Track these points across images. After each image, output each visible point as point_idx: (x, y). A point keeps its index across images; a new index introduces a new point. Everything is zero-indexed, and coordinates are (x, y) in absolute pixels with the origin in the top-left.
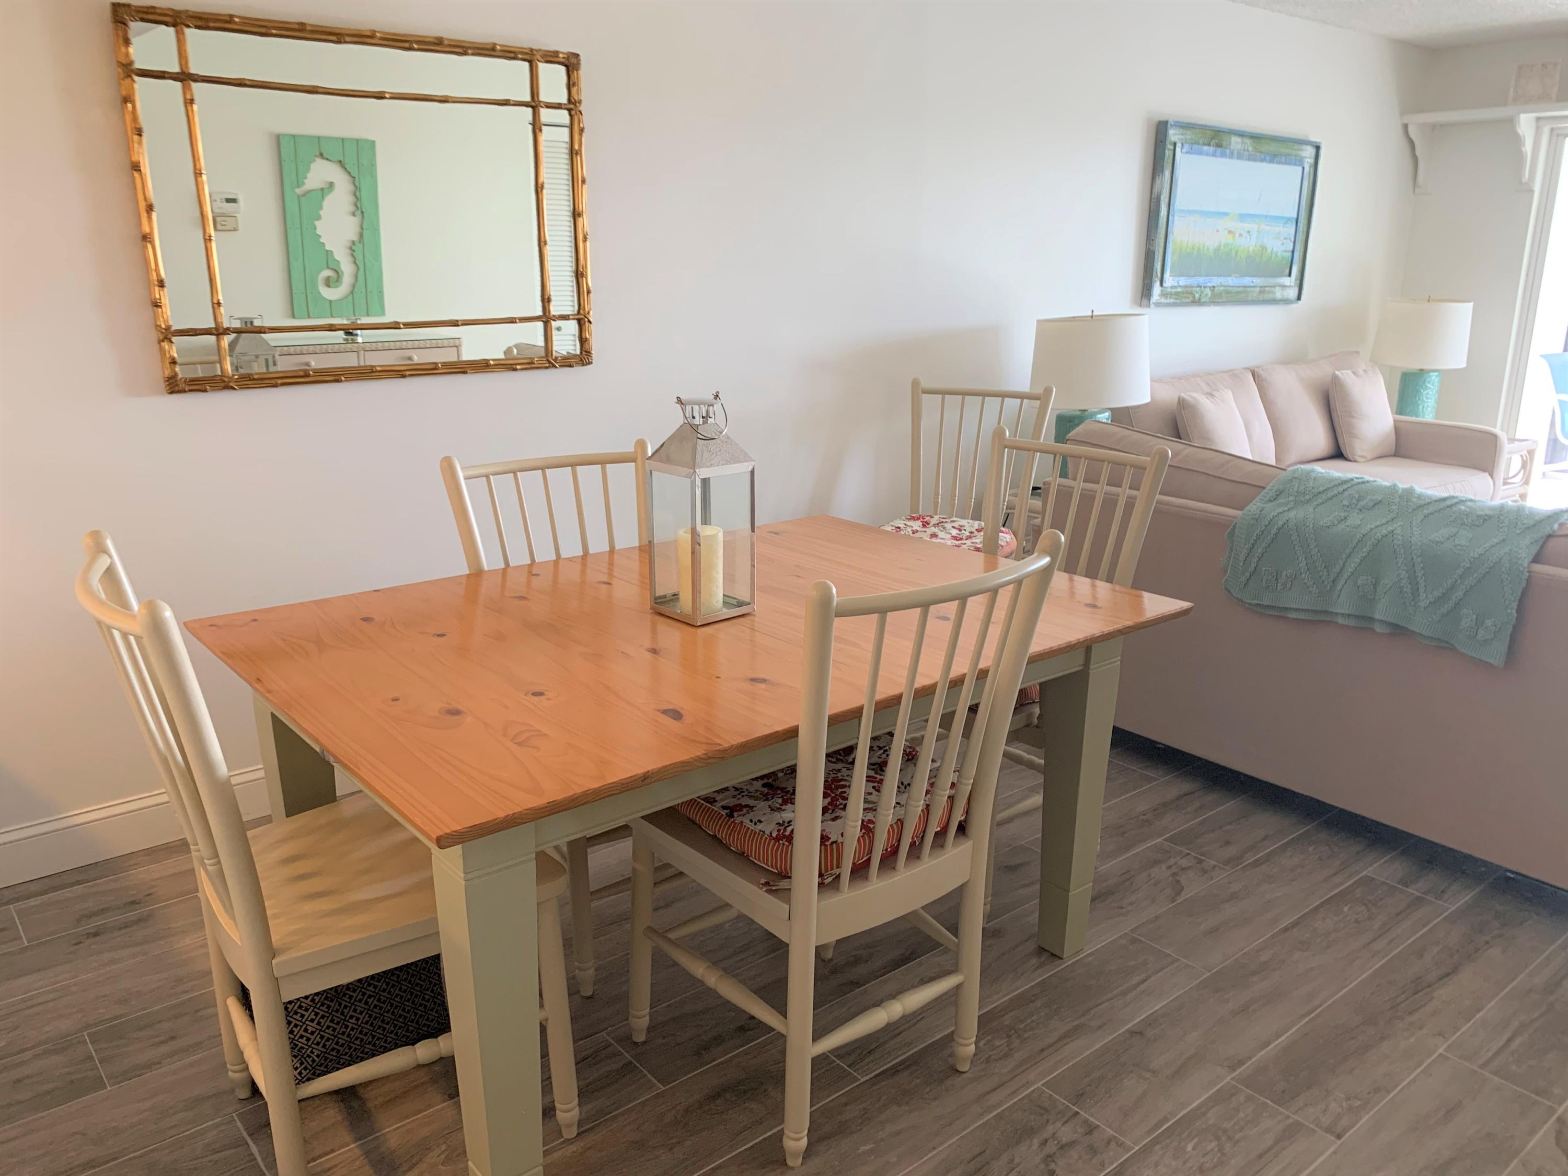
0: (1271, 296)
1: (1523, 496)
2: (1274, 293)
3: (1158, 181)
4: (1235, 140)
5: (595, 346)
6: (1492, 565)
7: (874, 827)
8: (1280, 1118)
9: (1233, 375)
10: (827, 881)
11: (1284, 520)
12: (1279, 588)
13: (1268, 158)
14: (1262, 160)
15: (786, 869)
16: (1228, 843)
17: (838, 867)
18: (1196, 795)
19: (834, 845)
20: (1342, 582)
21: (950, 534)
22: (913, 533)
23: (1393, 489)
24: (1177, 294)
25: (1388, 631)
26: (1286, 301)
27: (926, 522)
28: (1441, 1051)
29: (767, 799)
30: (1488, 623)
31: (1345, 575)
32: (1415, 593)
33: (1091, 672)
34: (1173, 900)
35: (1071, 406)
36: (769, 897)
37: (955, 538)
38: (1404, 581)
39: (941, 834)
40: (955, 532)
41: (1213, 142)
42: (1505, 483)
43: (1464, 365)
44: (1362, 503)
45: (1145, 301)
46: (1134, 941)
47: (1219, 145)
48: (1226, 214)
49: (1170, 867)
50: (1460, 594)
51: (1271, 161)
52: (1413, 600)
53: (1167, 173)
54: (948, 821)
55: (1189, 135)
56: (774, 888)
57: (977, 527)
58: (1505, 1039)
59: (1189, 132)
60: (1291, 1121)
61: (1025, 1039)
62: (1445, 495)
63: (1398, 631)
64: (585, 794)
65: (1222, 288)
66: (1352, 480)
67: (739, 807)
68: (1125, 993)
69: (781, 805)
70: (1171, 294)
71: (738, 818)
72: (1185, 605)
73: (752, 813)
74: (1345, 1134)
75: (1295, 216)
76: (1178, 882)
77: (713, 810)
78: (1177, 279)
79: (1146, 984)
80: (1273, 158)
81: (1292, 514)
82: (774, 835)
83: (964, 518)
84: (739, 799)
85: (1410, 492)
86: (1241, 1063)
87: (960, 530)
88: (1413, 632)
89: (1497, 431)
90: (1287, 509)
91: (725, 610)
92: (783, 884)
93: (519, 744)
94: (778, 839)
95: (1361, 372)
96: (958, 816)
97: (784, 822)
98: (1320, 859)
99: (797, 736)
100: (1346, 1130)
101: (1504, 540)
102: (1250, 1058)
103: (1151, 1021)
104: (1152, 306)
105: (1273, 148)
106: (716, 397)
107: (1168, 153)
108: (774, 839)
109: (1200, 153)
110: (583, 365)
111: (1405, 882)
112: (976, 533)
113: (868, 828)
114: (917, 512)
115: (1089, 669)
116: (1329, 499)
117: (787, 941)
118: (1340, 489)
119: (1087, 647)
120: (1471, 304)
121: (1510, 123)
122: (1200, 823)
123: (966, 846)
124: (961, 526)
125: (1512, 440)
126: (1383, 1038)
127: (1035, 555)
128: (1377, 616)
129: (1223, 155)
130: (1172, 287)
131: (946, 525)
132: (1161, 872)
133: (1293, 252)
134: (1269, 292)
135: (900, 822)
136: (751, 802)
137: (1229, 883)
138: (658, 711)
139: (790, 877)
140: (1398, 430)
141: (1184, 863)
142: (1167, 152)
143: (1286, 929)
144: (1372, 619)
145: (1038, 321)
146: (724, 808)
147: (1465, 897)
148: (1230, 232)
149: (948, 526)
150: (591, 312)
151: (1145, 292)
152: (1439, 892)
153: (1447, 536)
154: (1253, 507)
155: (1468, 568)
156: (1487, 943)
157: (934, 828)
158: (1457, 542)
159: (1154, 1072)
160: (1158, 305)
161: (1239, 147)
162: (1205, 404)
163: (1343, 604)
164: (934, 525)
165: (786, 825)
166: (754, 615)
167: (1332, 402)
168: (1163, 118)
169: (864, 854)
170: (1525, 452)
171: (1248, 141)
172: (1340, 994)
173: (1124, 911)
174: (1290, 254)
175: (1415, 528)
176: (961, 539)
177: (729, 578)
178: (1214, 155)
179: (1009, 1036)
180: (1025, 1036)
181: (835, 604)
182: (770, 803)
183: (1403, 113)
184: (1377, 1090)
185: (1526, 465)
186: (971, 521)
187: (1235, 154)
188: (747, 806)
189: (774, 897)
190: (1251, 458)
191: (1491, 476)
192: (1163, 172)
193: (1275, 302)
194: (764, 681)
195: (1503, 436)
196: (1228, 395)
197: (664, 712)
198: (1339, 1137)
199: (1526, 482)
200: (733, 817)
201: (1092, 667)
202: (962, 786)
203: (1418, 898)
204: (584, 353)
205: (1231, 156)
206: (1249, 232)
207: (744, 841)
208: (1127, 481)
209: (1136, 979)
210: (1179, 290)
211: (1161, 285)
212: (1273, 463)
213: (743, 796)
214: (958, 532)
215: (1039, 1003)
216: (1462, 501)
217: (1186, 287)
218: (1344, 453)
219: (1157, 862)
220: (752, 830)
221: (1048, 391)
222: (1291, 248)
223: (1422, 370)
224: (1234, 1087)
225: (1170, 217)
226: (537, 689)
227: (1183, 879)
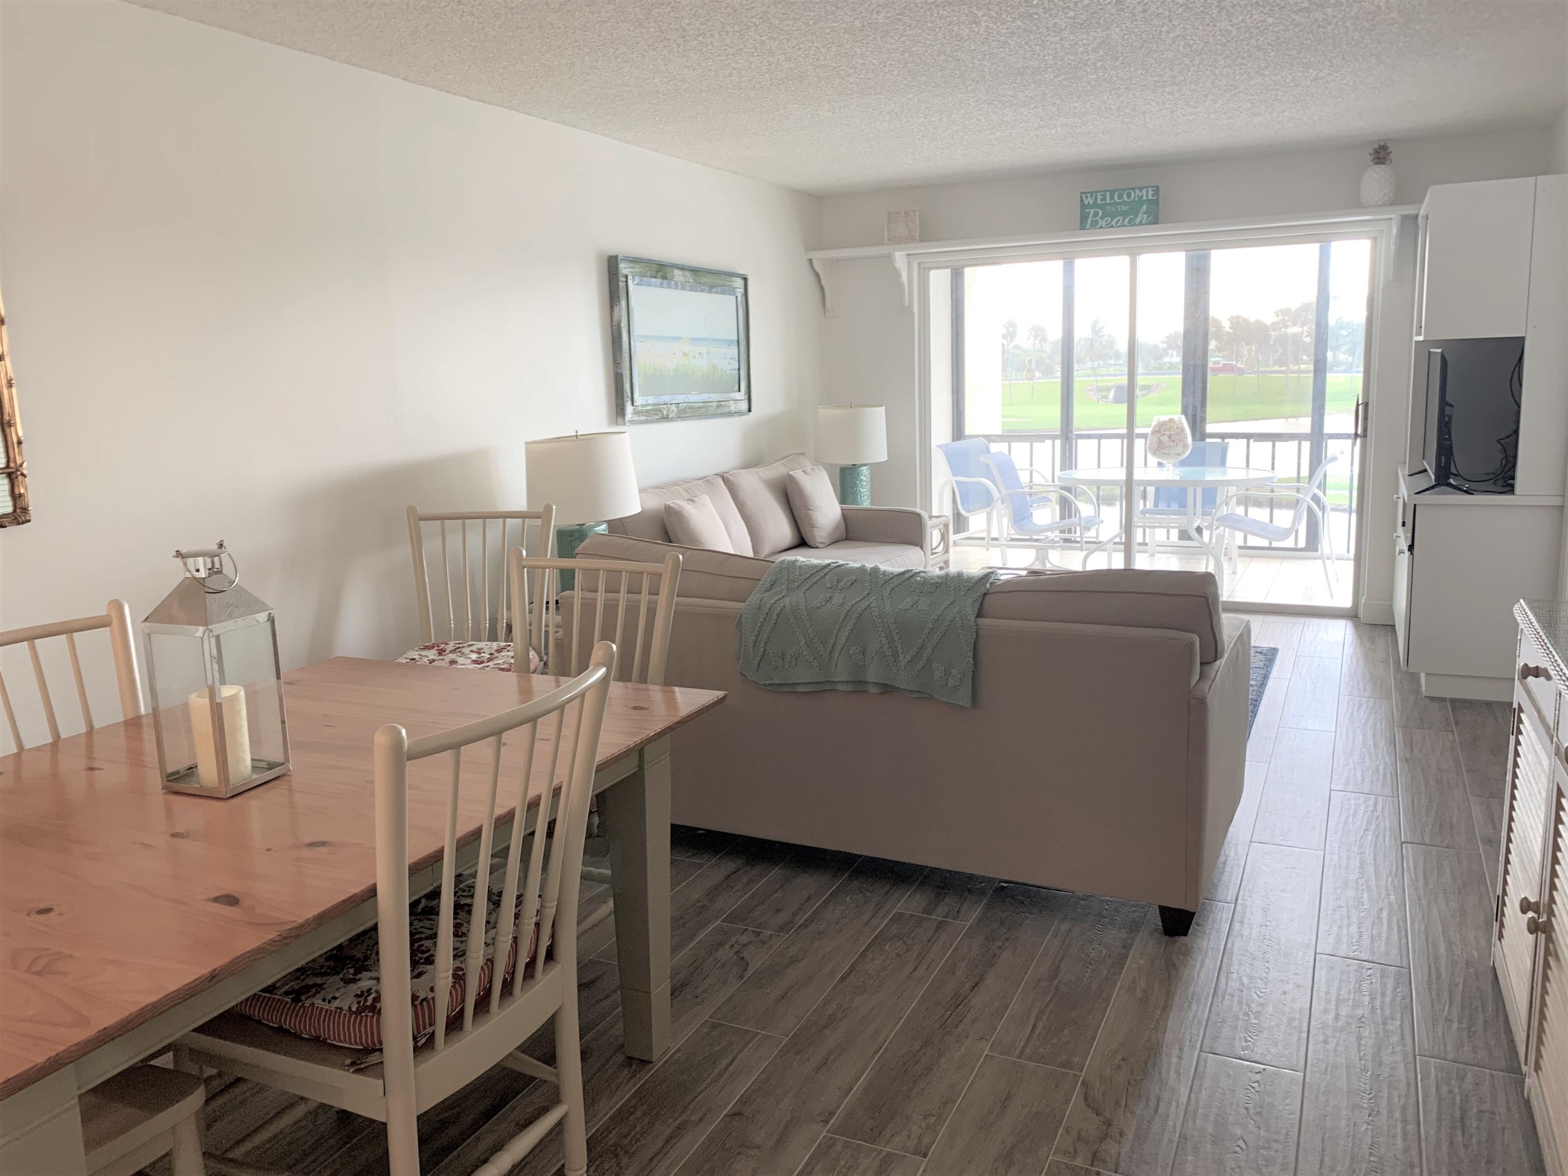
0: (726, 410)
1: (946, 563)
2: (729, 406)
3: (616, 309)
4: (677, 272)
5: (33, 502)
6: (949, 623)
7: (464, 974)
8: (874, 1154)
9: (705, 480)
10: (420, 1044)
11: (781, 606)
12: (786, 667)
13: (707, 289)
14: (703, 291)
15: (373, 1042)
16: (778, 910)
17: (431, 1025)
18: (741, 871)
19: (425, 1003)
20: (837, 654)
21: (470, 658)
22: (430, 663)
23: (862, 569)
24: (647, 411)
25: (878, 692)
26: (739, 413)
27: (441, 650)
28: (986, 1053)
29: (337, 973)
30: (954, 672)
31: (838, 648)
32: (895, 655)
33: (646, 772)
34: (741, 977)
35: (570, 521)
36: (358, 1077)
37: (475, 662)
38: (885, 646)
39: (531, 965)
40: (474, 656)
41: (659, 274)
42: (933, 554)
43: (885, 458)
44: (841, 584)
45: (620, 420)
46: (714, 1027)
47: (664, 278)
48: (679, 338)
49: (733, 946)
50: (929, 650)
51: (710, 292)
52: (895, 661)
53: (623, 303)
54: (536, 949)
55: (638, 268)
56: (362, 1066)
57: (496, 648)
58: (1030, 1027)
59: (637, 266)
60: (884, 1154)
61: (633, 1153)
62: (903, 570)
63: (887, 689)
64: (142, 1012)
65: (685, 405)
66: (829, 565)
67: (307, 988)
68: (716, 1080)
69: (355, 974)
70: (642, 412)
71: (308, 1001)
72: (720, 694)
73: (322, 992)
74: (928, 1152)
75: (736, 338)
76: (742, 958)
77: (275, 998)
78: (646, 398)
79: (734, 1064)
80: (711, 288)
81: (787, 601)
82: (354, 1009)
83: (480, 641)
84: (304, 980)
85: (875, 570)
86: (832, 1114)
87: (480, 653)
88: (899, 688)
89: (918, 510)
90: (781, 596)
91: (254, 776)
92: (373, 1058)
93: (39, 973)
94: (359, 1012)
95: (809, 471)
96: (545, 943)
97: (362, 992)
98: (857, 906)
99: (375, 895)
100: (928, 1148)
101: (953, 602)
102: (838, 1107)
103: (745, 1100)
104: (627, 424)
105: (709, 279)
106: (221, 545)
107: (622, 285)
108: (354, 1013)
109: (649, 285)
110: (19, 524)
111: (928, 911)
112: (496, 655)
113: (459, 977)
114: (430, 641)
115: (643, 768)
116: (815, 584)
117: (384, 1120)
118: (822, 574)
119: (639, 751)
120: (883, 408)
121: (889, 257)
122: (753, 896)
123: (556, 970)
124: (480, 649)
125: (931, 517)
126: (940, 1056)
127: (591, 668)
128: (869, 680)
129: (669, 287)
130: (642, 406)
131: (464, 650)
132: (725, 954)
133: (739, 369)
134: (725, 406)
135: (490, 962)
136: (319, 980)
137: (787, 948)
138: (208, 900)
139: (381, 1050)
140: (845, 517)
141: (745, 939)
142: (620, 283)
143: (843, 979)
144: (866, 682)
145: (526, 443)
146: (287, 993)
147: (973, 913)
148: (685, 354)
149: (467, 650)
150: (25, 465)
151: (618, 410)
152: (956, 912)
153: (911, 604)
154: (753, 599)
155: (932, 628)
156: (1000, 948)
157: (523, 959)
158: (920, 608)
159: (758, 1147)
160: (633, 422)
161: (681, 279)
162: (689, 509)
163: (841, 673)
164: (451, 652)
165: (366, 994)
166: (291, 776)
167: (790, 497)
168: (613, 254)
169: (457, 1003)
170: (942, 526)
171: (688, 274)
172: (899, 1026)
173: (699, 999)
174: (737, 372)
175: (886, 601)
176: (482, 662)
177: (255, 741)
178: (661, 286)
179: (616, 1156)
180: (633, 1149)
181: (406, 744)
182: (341, 975)
183: (808, 249)
184: (945, 1104)
185: (944, 537)
186: (489, 643)
187: (679, 285)
188: (315, 985)
189: (363, 1075)
190: (733, 553)
191: (922, 548)
192: (619, 301)
193: (730, 414)
194: (323, 844)
195: (925, 515)
196: (706, 499)
197: (216, 900)
198: (925, 1156)
199: (946, 551)
200: (301, 1001)
201: (646, 767)
202: (547, 910)
203: (941, 922)
204: (18, 511)
205: (676, 287)
206: (700, 354)
207: (319, 1025)
208: (645, 588)
209: (725, 1062)
210: (649, 408)
211: (633, 404)
212: (751, 555)
213: (307, 976)
214: (477, 656)
215: (639, 1113)
216: (917, 573)
217: (654, 405)
218: (807, 541)
219: (720, 945)
220: (327, 1010)
221: (548, 509)
222: (737, 367)
223: (854, 465)
224: (830, 1139)
225: (632, 343)
226: (42, 906)
227: (745, 954)
